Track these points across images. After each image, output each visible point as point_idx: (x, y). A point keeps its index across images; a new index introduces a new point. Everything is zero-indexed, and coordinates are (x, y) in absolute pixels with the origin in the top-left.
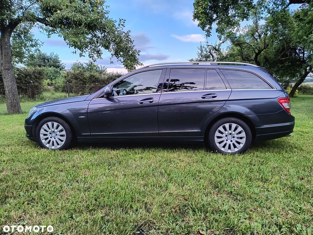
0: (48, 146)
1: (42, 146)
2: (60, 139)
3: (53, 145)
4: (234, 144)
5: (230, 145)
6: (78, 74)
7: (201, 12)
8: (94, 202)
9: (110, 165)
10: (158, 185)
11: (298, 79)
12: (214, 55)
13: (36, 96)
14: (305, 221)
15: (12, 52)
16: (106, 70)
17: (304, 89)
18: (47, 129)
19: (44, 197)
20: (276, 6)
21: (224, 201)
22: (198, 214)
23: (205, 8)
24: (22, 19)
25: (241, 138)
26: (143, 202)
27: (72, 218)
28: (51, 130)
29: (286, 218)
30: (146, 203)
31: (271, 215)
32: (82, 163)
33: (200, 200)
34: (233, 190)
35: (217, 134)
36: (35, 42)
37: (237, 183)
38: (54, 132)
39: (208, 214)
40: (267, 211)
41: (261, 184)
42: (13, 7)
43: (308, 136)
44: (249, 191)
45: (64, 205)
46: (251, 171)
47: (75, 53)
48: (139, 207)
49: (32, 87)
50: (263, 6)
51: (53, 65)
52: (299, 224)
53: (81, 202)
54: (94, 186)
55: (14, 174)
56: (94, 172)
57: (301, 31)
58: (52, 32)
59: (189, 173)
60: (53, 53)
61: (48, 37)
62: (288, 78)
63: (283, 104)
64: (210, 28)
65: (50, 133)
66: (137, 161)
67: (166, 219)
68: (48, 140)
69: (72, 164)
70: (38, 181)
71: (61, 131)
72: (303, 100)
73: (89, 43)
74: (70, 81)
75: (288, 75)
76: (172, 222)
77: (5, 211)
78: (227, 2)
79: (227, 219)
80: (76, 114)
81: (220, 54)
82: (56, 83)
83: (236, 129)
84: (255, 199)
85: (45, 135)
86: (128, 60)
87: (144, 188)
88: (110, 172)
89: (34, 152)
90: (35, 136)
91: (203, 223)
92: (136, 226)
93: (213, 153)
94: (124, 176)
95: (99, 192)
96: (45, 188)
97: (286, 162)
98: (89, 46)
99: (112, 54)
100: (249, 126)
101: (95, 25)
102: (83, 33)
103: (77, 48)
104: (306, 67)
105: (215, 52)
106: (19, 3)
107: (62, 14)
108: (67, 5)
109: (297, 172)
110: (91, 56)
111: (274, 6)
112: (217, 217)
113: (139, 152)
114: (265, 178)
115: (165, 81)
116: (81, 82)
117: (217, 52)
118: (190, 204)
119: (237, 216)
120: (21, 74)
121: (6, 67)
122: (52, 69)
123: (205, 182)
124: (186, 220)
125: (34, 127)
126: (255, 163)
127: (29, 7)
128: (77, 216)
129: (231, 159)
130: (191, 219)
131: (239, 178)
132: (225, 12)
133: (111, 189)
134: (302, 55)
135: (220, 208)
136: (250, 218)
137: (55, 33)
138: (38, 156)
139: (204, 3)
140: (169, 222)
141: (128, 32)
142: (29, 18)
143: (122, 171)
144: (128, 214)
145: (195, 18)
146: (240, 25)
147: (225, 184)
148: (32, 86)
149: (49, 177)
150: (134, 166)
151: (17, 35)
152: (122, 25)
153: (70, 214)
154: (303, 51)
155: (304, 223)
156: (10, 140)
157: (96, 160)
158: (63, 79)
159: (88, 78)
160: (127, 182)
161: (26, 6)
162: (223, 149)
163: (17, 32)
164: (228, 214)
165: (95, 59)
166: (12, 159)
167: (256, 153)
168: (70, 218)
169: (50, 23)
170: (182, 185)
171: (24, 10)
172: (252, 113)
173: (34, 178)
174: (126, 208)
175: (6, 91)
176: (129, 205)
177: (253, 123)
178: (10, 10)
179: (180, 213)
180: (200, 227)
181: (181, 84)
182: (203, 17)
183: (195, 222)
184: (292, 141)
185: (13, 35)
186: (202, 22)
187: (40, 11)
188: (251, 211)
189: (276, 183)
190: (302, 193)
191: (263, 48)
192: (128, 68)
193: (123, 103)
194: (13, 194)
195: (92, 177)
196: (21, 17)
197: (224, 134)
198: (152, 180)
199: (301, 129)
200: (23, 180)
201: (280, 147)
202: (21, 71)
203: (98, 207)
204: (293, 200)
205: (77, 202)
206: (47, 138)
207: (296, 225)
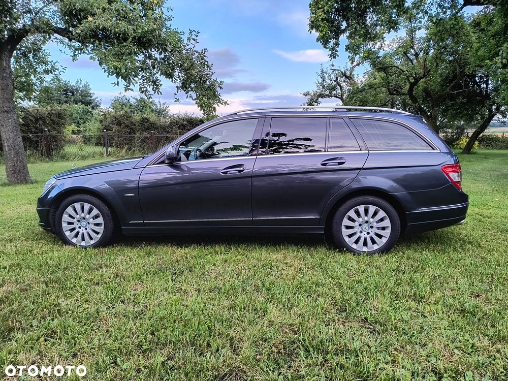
0: (75, 242)
1: (66, 242)
2: (94, 231)
3: (83, 239)
4: (372, 239)
5: (365, 240)
6: (121, 117)
7: (322, 19)
8: (150, 337)
9: (175, 273)
10: (251, 308)
11: (479, 125)
12: (344, 85)
13: (53, 152)
14: (479, 366)
15: (14, 84)
16: (168, 109)
17: (488, 140)
18: (73, 214)
19: (71, 329)
20: (442, 10)
21: (354, 333)
22: (313, 356)
23: (328, 11)
24: (30, 30)
25: (384, 229)
26: (228, 335)
27: (116, 364)
28: (80, 216)
29: (450, 362)
30: (232, 339)
31: (427, 356)
32: (129, 270)
33: (317, 333)
34: (369, 316)
35: (346, 222)
36: (52, 66)
37: (375, 303)
38: (84, 218)
39: (329, 356)
40: (421, 350)
41: (413, 304)
42: (15, 10)
43: (491, 223)
44: (393, 317)
45: (102, 341)
46: (398, 283)
47: (118, 85)
48: (221, 345)
49: (46, 138)
50: (422, 10)
51: (81, 101)
52: (470, 371)
53: (129, 337)
54: (150, 309)
55: (22, 290)
56: (150, 286)
57: (482, 49)
58: (80, 52)
59: (300, 287)
60: (81, 81)
61: (74, 59)
62: (462, 122)
63: (451, 175)
64: (337, 44)
65: (79, 221)
66: (219, 266)
67: (263, 365)
68: (75, 232)
69: (115, 272)
70: (60, 301)
71: (96, 217)
72: (486, 158)
73: (140, 70)
74: (108, 129)
75: (462, 117)
76: (272, 369)
77: (10, 353)
78: (363, 3)
79: (357, 364)
80: (120, 189)
81: (353, 83)
82: (86, 130)
83: (375, 214)
84: (403, 330)
85: (69, 223)
86: (204, 96)
87: (229, 314)
88: (174, 284)
89: (52, 251)
90: (54, 225)
91: (321, 371)
92: (216, 376)
93: (339, 251)
94: (197, 291)
95: (157, 321)
96: (73, 312)
97: (453, 268)
98: (141, 73)
99: (177, 87)
100: (396, 210)
101: (150, 41)
102: (130, 54)
103: (120, 77)
104: (491, 106)
105: (344, 81)
106: (25, 3)
107: (95, 23)
108: (103, 7)
109: (470, 285)
110: (143, 89)
111: (439, 9)
112: (342, 361)
113: (221, 250)
114: (420, 295)
115: (264, 136)
116: (127, 130)
117: (349, 81)
118: (301, 340)
119: (374, 359)
120: (28, 117)
121: (5, 108)
122: (79, 107)
123: (325, 302)
124: (295, 366)
125: (52, 211)
126: (405, 268)
127: (41, 9)
128: (123, 360)
129: (367, 262)
130: (302, 364)
131: (379, 295)
132: (360, 19)
133: (176, 314)
134: (485, 86)
135: (348, 345)
136: (394, 362)
137: (84, 52)
138: (59, 259)
139: (327, 4)
140: (267, 370)
141: (203, 50)
142: (42, 29)
143: (194, 282)
144: (203, 357)
145: (312, 28)
146: (385, 39)
147: (357, 305)
148: (47, 136)
149: (78, 295)
150: (213, 275)
151: (21, 54)
152: (194, 40)
153: (112, 357)
154: (486, 79)
155: (476, 368)
156: (12, 231)
157: (153, 265)
158: (98, 125)
159: (138, 122)
160: (202, 303)
161: (37, 8)
162: (354, 246)
163: (22, 50)
164: (360, 355)
165: (150, 95)
166: (18, 264)
167: (406, 252)
168: (112, 363)
169: (77, 37)
170: (289, 306)
171: (34, 14)
172: (401, 189)
173: (53, 297)
174: (200, 346)
175: (5, 147)
176: (205, 342)
177: (403, 205)
178: (11, 14)
179: (285, 353)
180: (316, 377)
181: (290, 141)
182: (325, 26)
183: (308, 369)
184: (464, 232)
185: (16, 54)
186: (324, 35)
187: (60, 16)
188: (396, 350)
189: (436, 303)
190: (476, 319)
191: (421, 75)
192: (204, 110)
193: (195, 173)
194: (22, 324)
195: (147, 293)
196: (29, 25)
197: (356, 223)
198: (242, 299)
199: (481, 211)
200: (36, 300)
201: (444, 242)
202: (28, 111)
203: (157, 345)
204: (462, 331)
205: (124, 336)
206: (74, 229)
207: (464, 373)
